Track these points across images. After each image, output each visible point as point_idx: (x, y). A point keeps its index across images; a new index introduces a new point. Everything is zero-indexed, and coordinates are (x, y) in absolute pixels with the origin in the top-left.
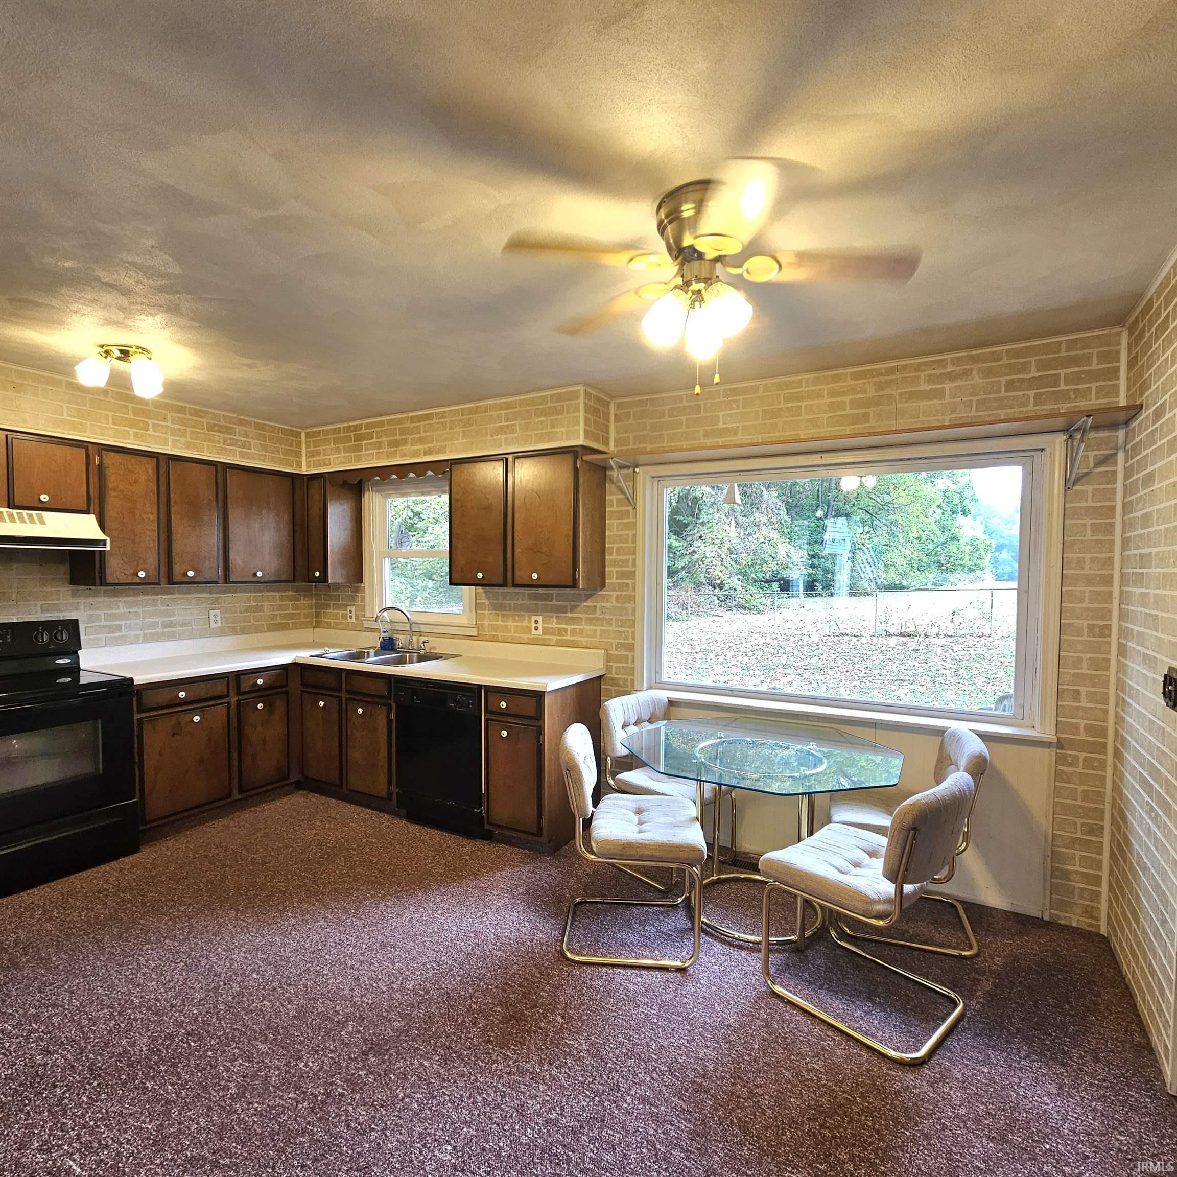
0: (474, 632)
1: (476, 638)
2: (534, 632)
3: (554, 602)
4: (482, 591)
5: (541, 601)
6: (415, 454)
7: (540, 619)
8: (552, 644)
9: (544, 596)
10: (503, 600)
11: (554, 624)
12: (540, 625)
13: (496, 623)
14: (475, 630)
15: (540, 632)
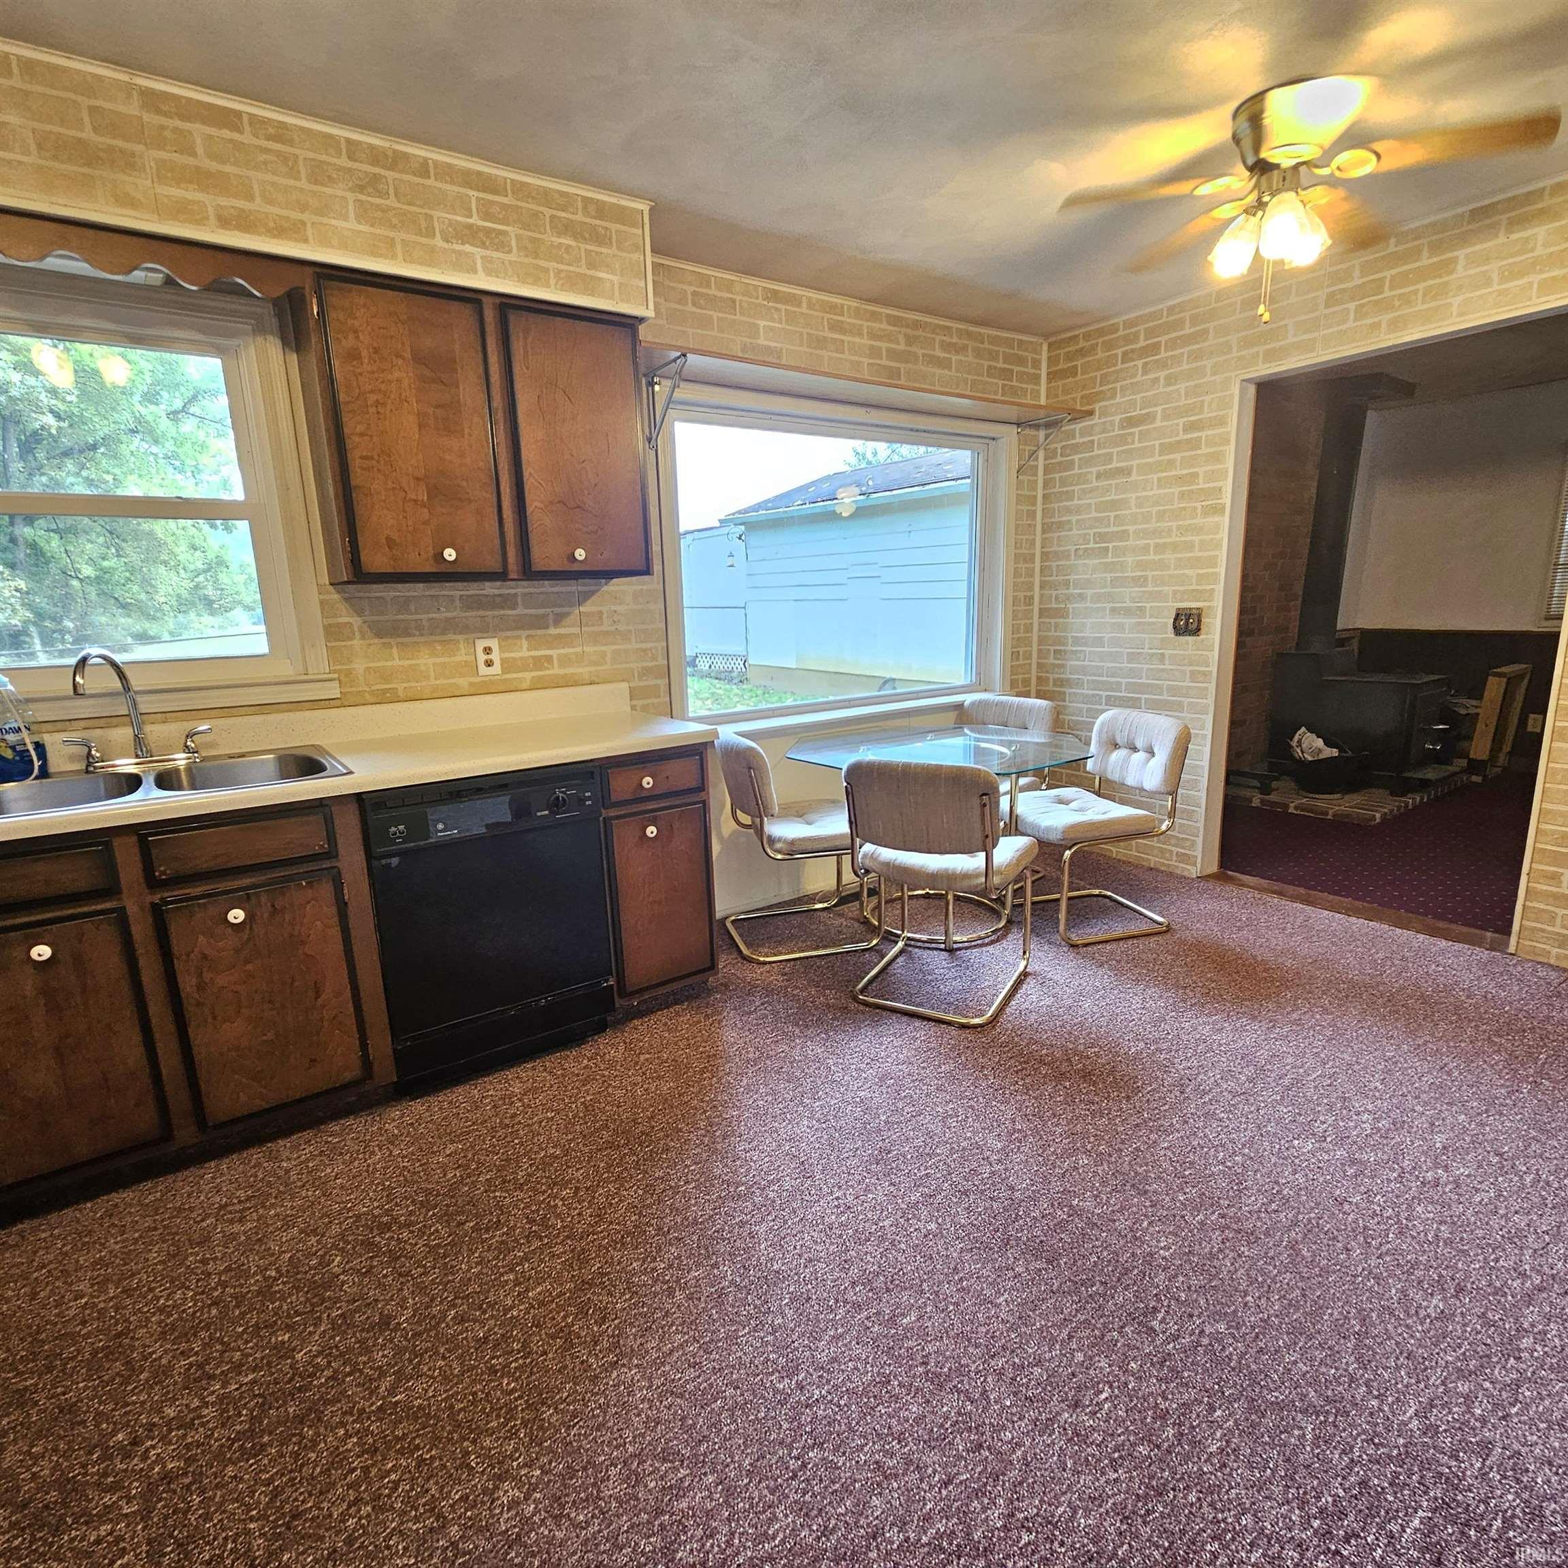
0: (333, 691)
1: (338, 703)
2: (483, 670)
3: (520, 611)
4: (336, 596)
5: (493, 608)
7: (493, 643)
8: (524, 686)
9: (498, 600)
10: (399, 613)
11: (523, 650)
12: (495, 656)
13: (389, 663)
14: (331, 685)
15: (496, 669)
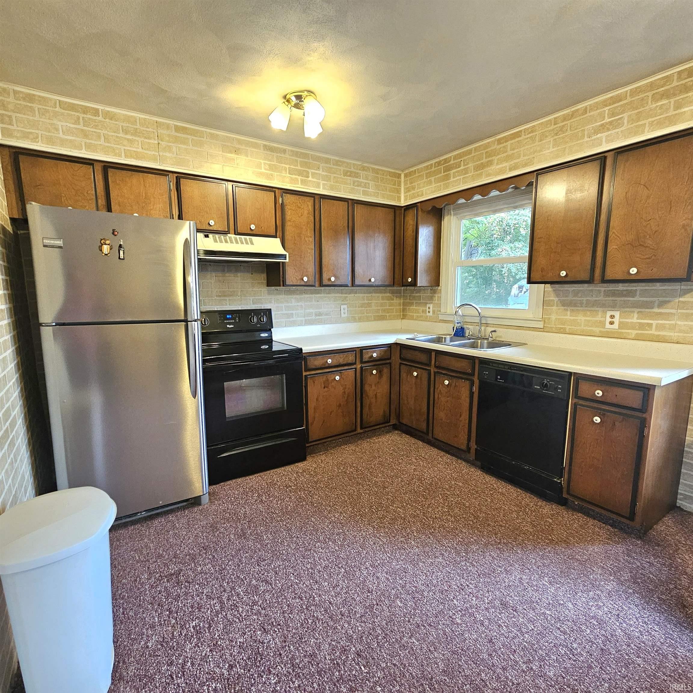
0: (540, 325)
1: (542, 330)
2: (608, 326)
3: (637, 298)
4: (551, 289)
5: (618, 297)
6: (502, 171)
7: (617, 314)
8: (630, 337)
9: (625, 293)
10: (574, 296)
11: (634, 319)
12: (616, 320)
13: (565, 317)
14: (542, 323)
15: (616, 326)
